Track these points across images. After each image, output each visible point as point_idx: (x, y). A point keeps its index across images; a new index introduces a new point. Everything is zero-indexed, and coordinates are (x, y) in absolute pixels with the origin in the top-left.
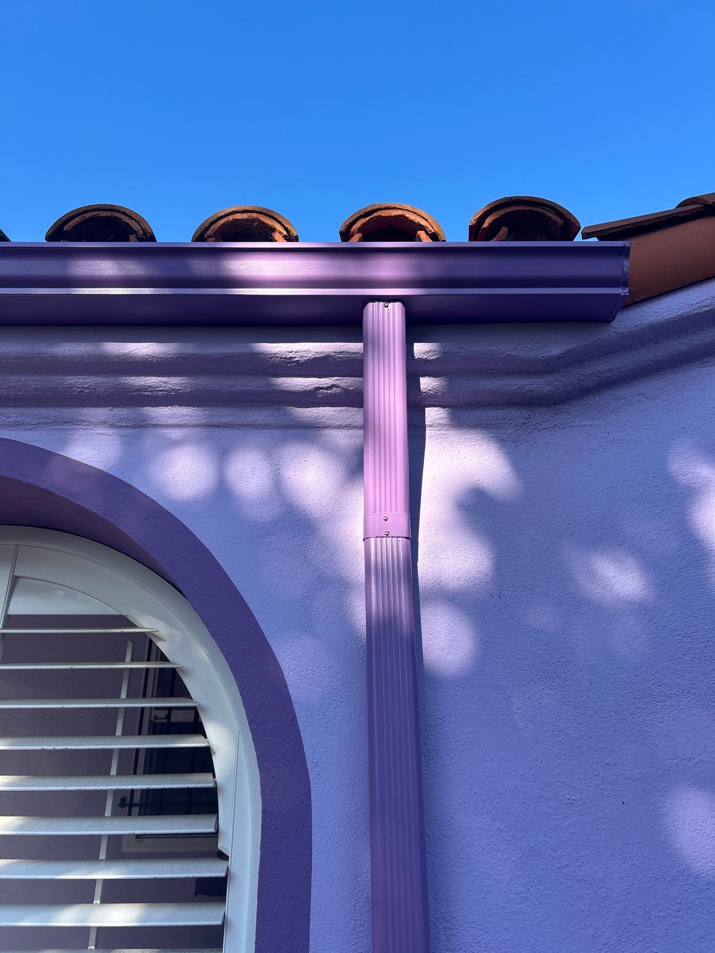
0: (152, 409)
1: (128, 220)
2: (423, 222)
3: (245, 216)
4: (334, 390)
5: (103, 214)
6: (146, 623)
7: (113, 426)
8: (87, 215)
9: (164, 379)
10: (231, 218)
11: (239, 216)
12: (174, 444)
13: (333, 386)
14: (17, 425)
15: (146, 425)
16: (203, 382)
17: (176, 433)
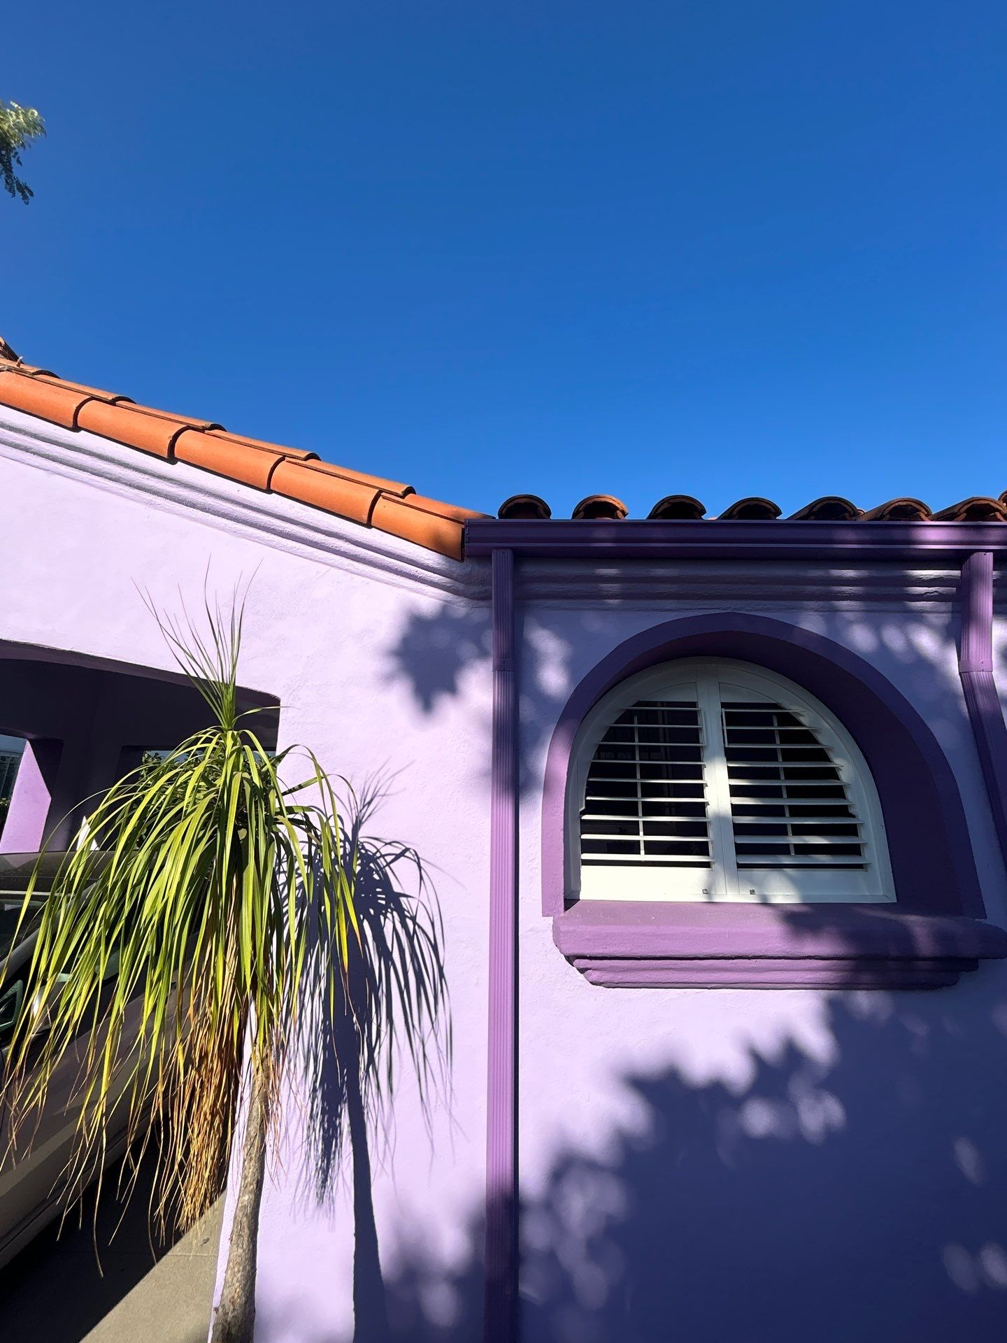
0: (836, 602)
1: (845, 506)
2: (1000, 508)
3: (905, 503)
4: (935, 594)
5: (832, 502)
7: (816, 611)
8: (825, 503)
9: (850, 588)
10: (897, 504)
11: (901, 503)
12: (851, 623)
13: (936, 592)
14: (769, 610)
15: (836, 610)
16: (871, 590)
17: (849, 616)
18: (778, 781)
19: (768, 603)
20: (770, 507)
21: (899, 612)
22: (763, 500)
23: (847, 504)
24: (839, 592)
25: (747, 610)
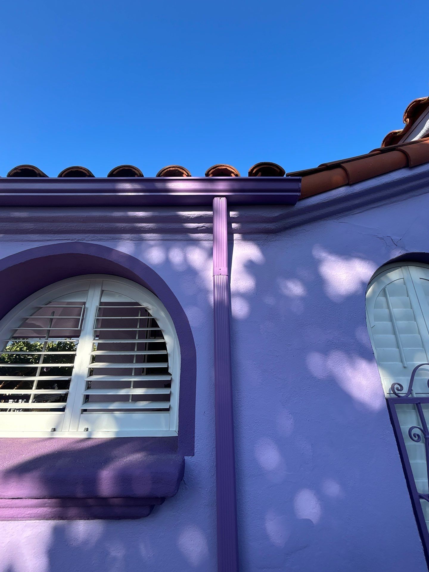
1: (134, 170)
2: (233, 171)
3: (173, 169)
4: (203, 228)
5: (126, 168)
6: (145, 305)
7: (131, 240)
8: (121, 169)
9: (147, 224)
10: (169, 169)
11: (171, 169)
12: (152, 246)
13: (203, 226)
14: (100, 240)
15: (142, 240)
16: (160, 225)
17: (152, 243)
18: (134, 352)
19: (99, 236)
20: (85, 172)
21: (185, 240)
22: (81, 168)
23: (135, 169)
24: (142, 227)
25: (87, 240)
